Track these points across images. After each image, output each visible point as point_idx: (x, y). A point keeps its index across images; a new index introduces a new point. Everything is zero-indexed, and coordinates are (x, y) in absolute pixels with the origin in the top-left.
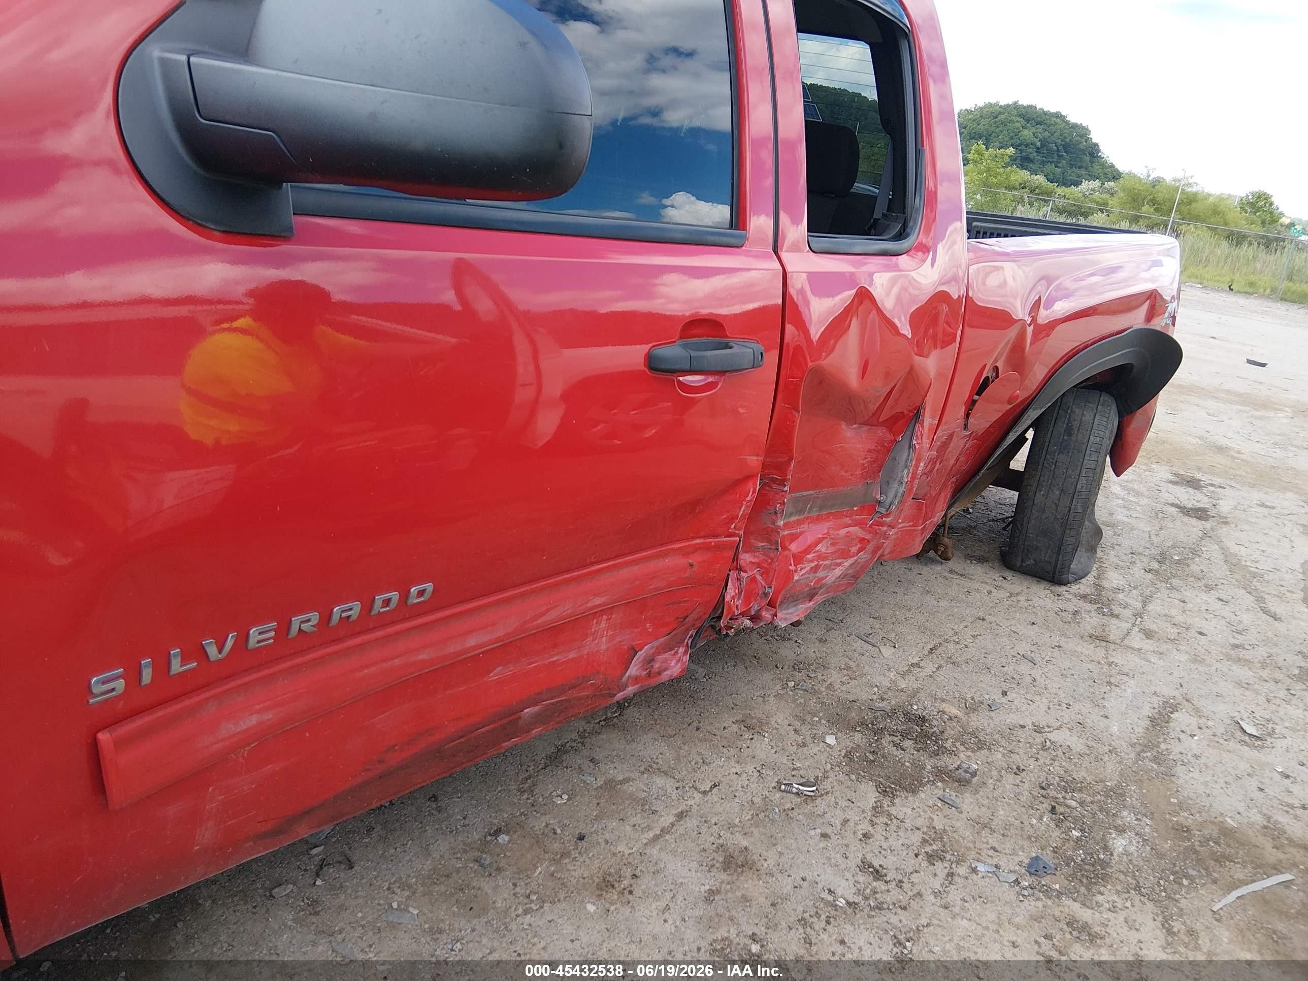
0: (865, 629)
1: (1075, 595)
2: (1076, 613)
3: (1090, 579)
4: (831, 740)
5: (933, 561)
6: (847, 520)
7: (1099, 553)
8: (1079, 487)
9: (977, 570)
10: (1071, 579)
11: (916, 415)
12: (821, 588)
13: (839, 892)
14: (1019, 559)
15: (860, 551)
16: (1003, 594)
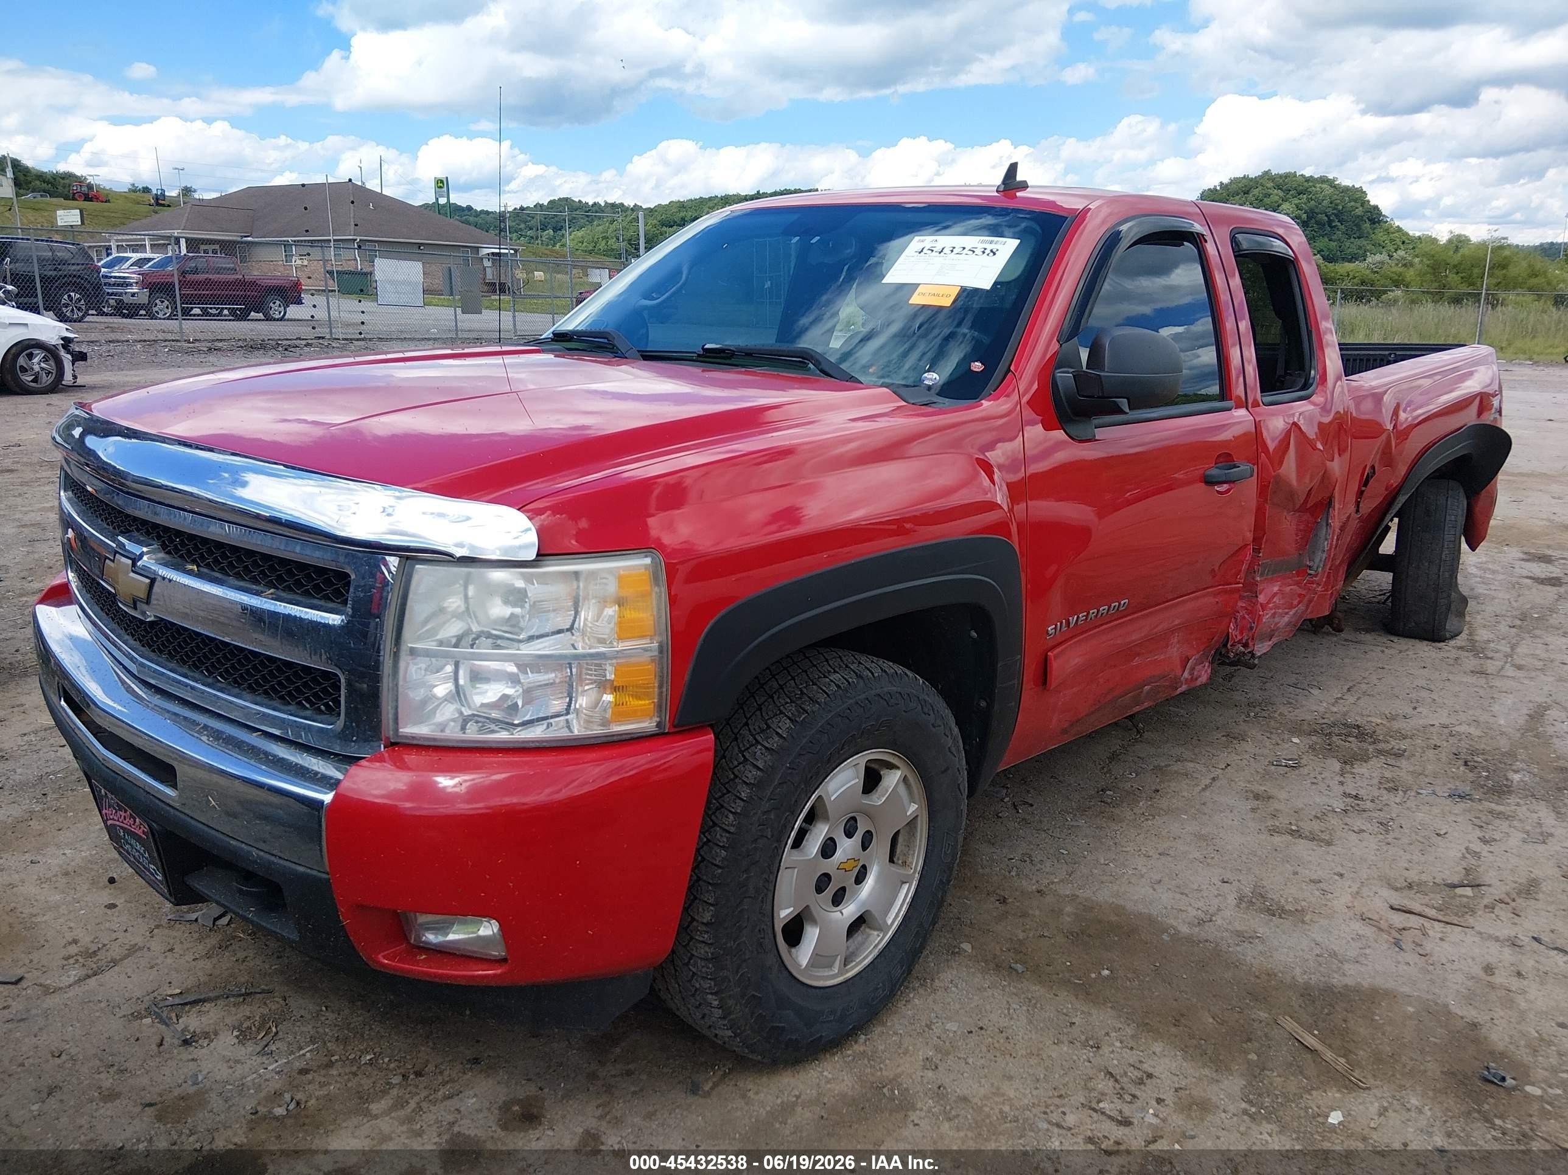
0: (1293, 679)
1: (1453, 647)
2: (1456, 659)
3: (1464, 636)
4: (1295, 740)
5: (1328, 634)
6: (1289, 581)
7: (1467, 619)
8: (1443, 556)
9: (1368, 637)
10: (1448, 636)
11: (1329, 503)
12: (1276, 630)
13: (1335, 806)
14: (1402, 624)
15: (1299, 603)
16: (1392, 651)
